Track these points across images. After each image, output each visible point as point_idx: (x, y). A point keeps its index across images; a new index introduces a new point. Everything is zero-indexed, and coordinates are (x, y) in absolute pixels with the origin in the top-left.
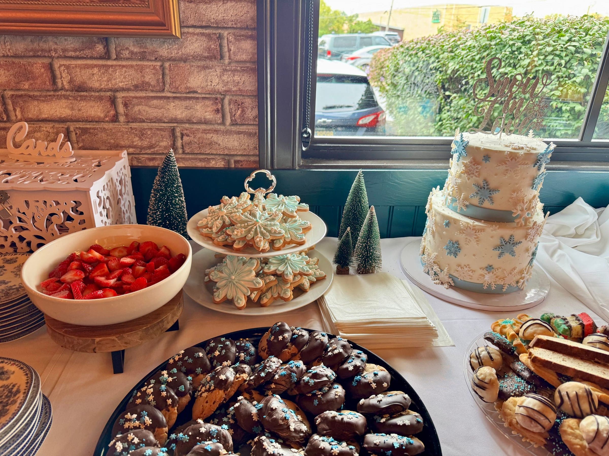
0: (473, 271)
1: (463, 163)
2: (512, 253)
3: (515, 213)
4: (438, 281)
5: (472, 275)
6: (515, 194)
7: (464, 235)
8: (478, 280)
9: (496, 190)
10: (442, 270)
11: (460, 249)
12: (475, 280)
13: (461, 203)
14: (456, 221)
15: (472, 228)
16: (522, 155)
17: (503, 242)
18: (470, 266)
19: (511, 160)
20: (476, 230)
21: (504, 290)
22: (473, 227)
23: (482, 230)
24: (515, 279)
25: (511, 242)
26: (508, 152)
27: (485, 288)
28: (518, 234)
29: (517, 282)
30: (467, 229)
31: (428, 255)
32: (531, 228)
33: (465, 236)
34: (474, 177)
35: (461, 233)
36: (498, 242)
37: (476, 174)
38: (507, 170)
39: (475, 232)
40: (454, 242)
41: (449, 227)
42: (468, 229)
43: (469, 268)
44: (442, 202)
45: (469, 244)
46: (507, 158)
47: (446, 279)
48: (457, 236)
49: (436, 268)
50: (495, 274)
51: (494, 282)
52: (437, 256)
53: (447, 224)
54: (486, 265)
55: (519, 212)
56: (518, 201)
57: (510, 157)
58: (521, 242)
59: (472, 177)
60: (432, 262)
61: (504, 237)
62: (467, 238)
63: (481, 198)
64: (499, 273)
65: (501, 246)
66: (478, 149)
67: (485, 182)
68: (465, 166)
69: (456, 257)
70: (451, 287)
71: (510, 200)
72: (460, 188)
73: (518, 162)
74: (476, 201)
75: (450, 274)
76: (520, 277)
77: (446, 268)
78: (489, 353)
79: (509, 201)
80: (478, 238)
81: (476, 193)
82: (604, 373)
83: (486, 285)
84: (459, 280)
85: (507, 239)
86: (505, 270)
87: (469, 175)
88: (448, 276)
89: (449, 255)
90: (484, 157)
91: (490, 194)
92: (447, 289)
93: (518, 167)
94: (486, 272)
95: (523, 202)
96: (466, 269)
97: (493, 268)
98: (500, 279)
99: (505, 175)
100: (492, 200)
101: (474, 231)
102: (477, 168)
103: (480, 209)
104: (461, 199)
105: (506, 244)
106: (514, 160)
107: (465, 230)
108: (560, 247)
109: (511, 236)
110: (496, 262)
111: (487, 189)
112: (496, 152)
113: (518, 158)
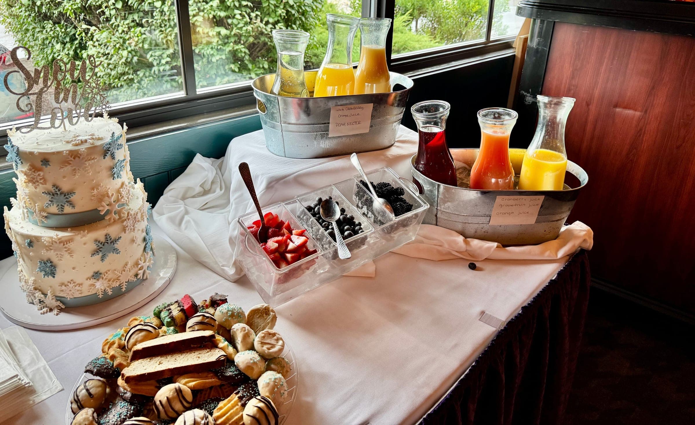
0: (80, 285)
1: (22, 171)
2: (116, 251)
3: (103, 210)
4: (45, 310)
5: (80, 289)
6: (95, 190)
7: (52, 251)
8: (89, 292)
9: (71, 193)
10: (45, 295)
11: (55, 267)
12: (86, 293)
13: (38, 215)
14: (38, 239)
15: (58, 242)
16: (83, 151)
17: (100, 245)
18: (75, 281)
19: (74, 158)
20: (64, 242)
21: (124, 289)
22: (59, 240)
23: (70, 240)
24: (133, 272)
25: (109, 242)
26: (67, 151)
27: (101, 296)
28: (113, 231)
29: (136, 275)
30: (52, 244)
31: (25, 282)
32: (126, 220)
33: (54, 252)
34: (40, 185)
35: (47, 250)
36: (94, 247)
37: (42, 181)
38: (75, 169)
39: (64, 245)
40: (45, 260)
41: (32, 246)
42: (54, 243)
43: (74, 283)
44: (21, 216)
45: (62, 259)
46: (69, 158)
47: (54, 303)
48: (45, 254)
49: (38, 295)
50: (106, 279)
51: (108, 287)
52: (35, 281)
53: (30, 244)
54: (92, 274)
55: (107, 208)
56: (102, 197)
57: (71, 157)
58: (121, 237)
59: (38, 185)
60: (32, 289)
61: (98, 240)
62: (57, 254)
63: (58, 205)
64: (110, 275)
65: (98, 249)
66: (31, 153)
67: (54, 188)
68: (25, 174)
69: (54, 277)
70: (61, 310)
71: (93, 198)
72: (33, 198)
73: (83, 159)
74: (54, 209)
75: (56, 296)
76: (137, 269)
77: (49, 292)
78: (87, 390)
79: (91, 200)
80: (69, 249)
81: (50, 201)
82: (199, 358)
83: (100, 293)
84: (68, 299)
85: (103, 239)
86: (115, 270)
87: (34, 183)
88: (54, 300)
89: (46, 276)
90: (42, 161)
91: (67, 198)
92: (57, 315)
93: (86, 164)
94: (95, 281)
95: (108, 197)
96: (71, 285)
97: (100, 274)
98: (113, 281)
99: (75, 175)
100: (72, 204)
101: (62, 244)
102: (39, 175)
103: (60, 216)
104: (37, 211)
105: (103, 245)
106: (77, 158)
107: (51, 246)
108: (187, 212)
109: (106, 236)
110: (101, 267)
111: (61, 194)
112: (53, 153)
113: (81, 155)
